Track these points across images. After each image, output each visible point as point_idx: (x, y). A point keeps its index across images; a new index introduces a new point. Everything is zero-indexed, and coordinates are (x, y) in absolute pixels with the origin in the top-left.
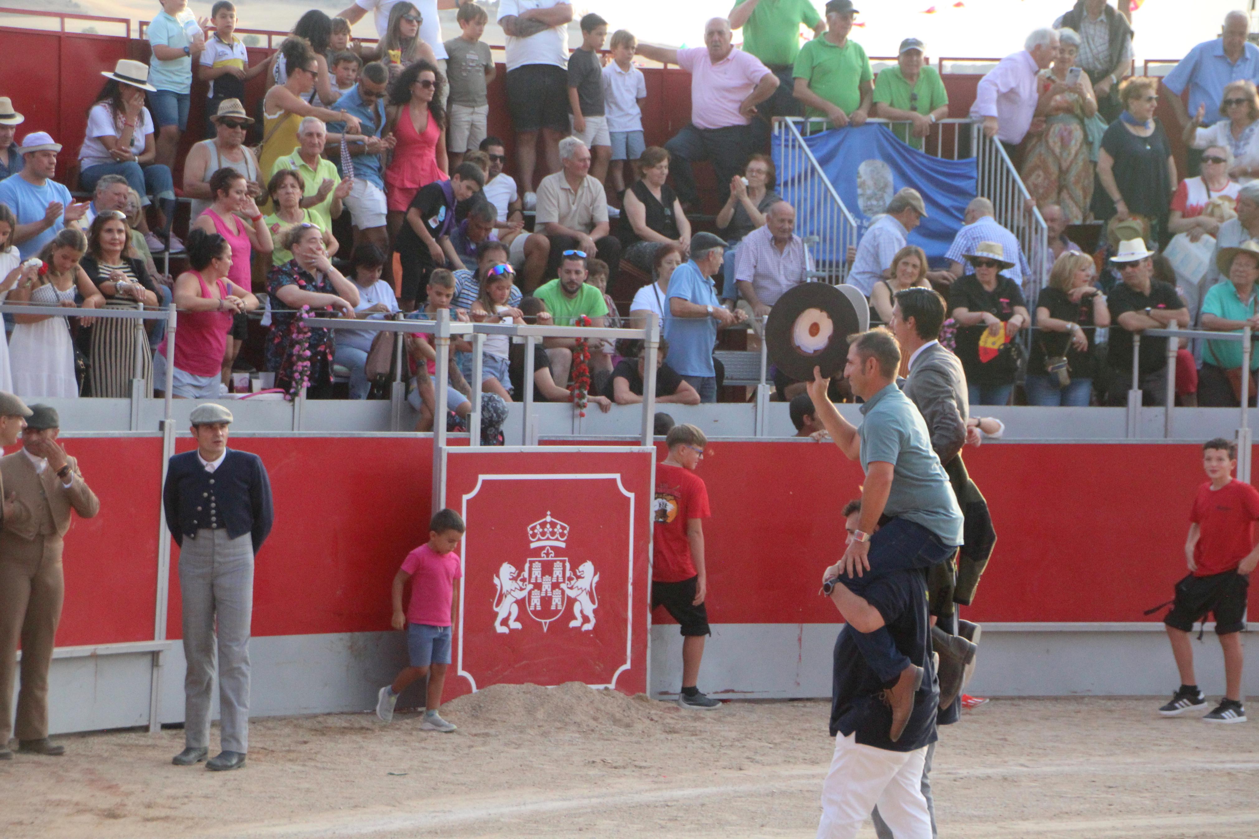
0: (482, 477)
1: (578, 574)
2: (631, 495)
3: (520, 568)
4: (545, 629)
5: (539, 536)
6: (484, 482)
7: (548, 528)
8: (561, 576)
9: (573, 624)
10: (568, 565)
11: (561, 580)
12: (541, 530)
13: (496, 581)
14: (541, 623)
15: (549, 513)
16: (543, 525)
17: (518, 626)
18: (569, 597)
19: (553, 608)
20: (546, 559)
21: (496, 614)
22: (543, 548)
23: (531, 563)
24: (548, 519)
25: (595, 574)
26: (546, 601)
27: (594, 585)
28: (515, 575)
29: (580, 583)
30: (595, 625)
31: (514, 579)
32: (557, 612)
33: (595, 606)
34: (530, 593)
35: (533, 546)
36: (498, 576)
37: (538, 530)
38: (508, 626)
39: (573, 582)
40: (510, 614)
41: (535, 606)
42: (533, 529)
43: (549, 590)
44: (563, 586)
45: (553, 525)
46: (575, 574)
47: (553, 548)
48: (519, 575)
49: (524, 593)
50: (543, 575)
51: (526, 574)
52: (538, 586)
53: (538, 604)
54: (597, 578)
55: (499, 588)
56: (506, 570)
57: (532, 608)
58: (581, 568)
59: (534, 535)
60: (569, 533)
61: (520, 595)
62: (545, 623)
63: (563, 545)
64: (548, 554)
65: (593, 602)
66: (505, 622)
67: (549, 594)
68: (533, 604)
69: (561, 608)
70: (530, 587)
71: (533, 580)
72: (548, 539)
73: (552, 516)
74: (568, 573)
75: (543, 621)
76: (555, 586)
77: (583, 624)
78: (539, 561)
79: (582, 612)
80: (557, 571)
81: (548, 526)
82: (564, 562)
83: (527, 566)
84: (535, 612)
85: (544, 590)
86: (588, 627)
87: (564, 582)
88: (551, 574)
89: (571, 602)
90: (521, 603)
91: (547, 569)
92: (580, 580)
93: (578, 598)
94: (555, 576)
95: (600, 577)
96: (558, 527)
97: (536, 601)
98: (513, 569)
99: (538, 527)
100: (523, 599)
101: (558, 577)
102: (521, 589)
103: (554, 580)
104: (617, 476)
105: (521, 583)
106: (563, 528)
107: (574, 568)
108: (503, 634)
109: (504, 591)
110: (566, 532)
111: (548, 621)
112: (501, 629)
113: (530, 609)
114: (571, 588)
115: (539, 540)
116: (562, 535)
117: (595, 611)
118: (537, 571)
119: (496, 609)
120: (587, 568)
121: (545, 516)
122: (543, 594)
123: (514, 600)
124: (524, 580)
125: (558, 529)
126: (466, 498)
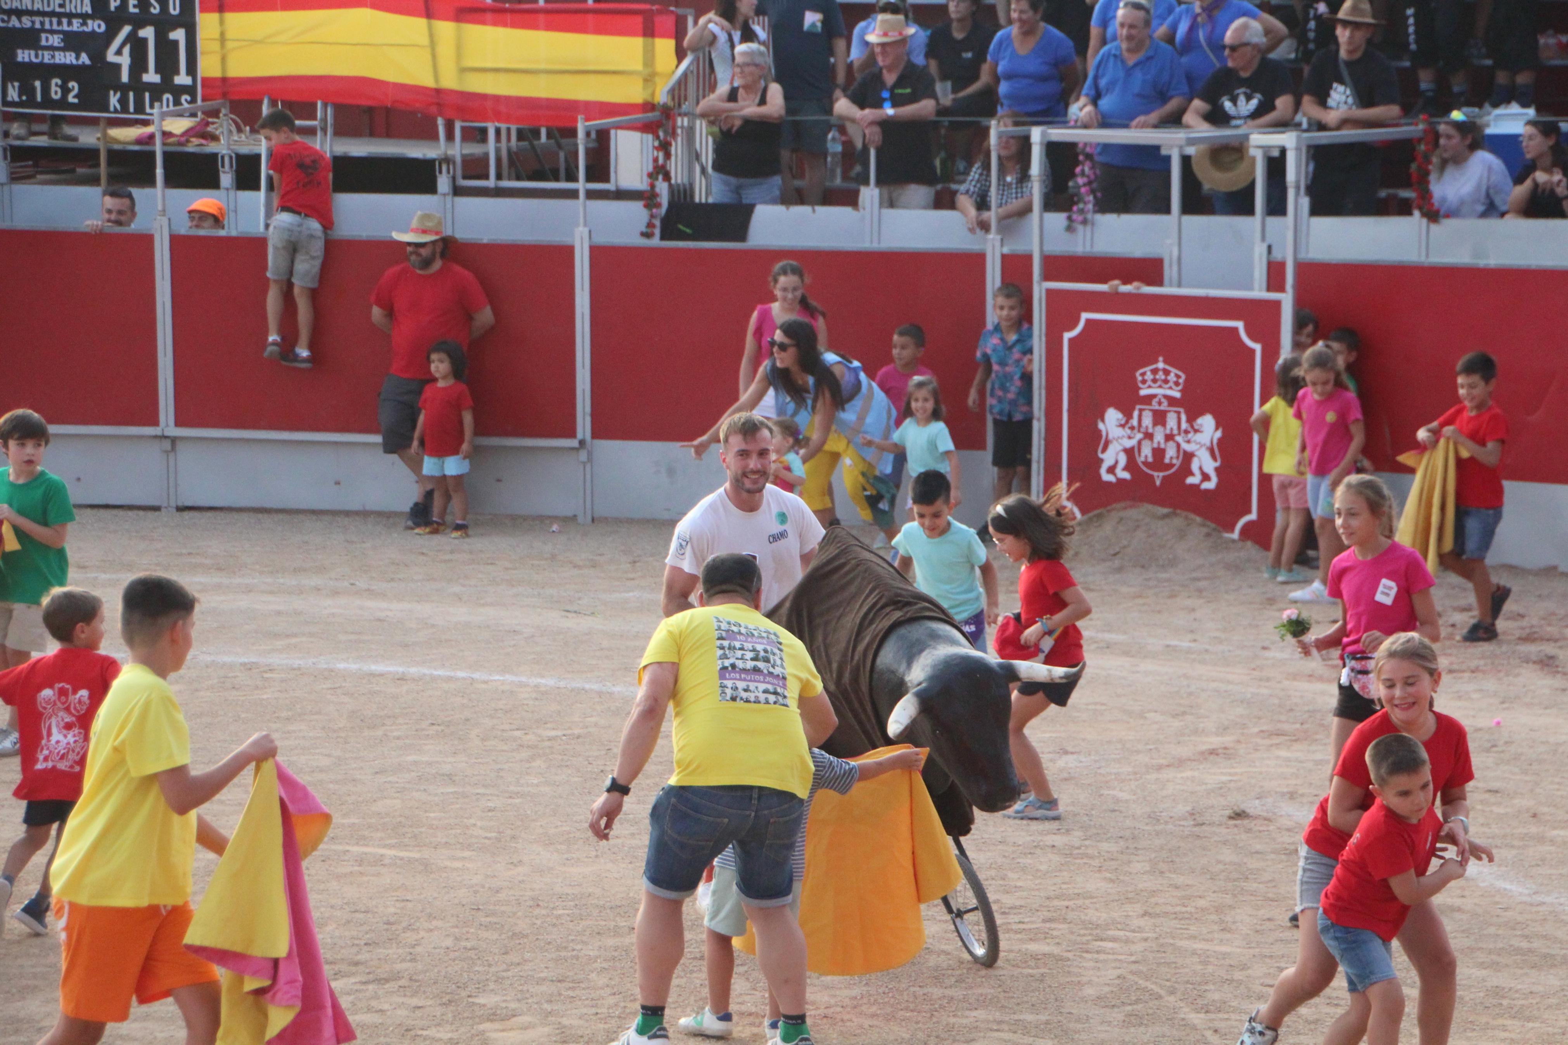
0: (1085, 316)
1: (1196, 427)
2: (1257, 347)
3: (1128, 416)
4: (1158, 483)
5: (1149, 383)
6: (1088, 321)
7: (1161, 376)
8: (1175, 427)
9: (1190, 480)
10: (1184, 417)
11: (1175, 432)
12: (1152, 377)
13: (1101, 426)
14: (1152, 476)
15: (1161, 359)
16: (1155, 372)
17: (1126, 475)
18: (1185, 452)
19: (1167, 461)
20: (1157, 407)
21: (1102, 460)
22: (1154, 396)
23: (1141, 410)
24: (1161, 365)
25: (1217, 429)
26: (1159, 453)
27: (1215, 442)
28: (1123, 422)
29: (1198, 437)
30: (1219, 485)
31: (1123, 426)
32: (1171, 466)
33: (1218, 464)
34: (1139, 442)
35: (1143, 392)
36: (1103, 421)
37: (1149, 376)
38: (1115, 475)
39: (1190, 436)
40: (1117, 462)
41: (1146, 457)
42: (1143, 374)
43: (1162, 441)
44: (1179, 439)
45: (1167, 372)
46: (1192, 427)
47: (1166, 397)
48: (1127, 422)
49: (1133, 443)
50: (1155, 424)
51: (1135, 422)
52: (1149, 436)
53: (1150, 455)
54: (1219, 434)
55: (1104, 434)
56: (1113, 416)
57: (1143, 459)
58: (1200, 421)
59: (1144, 382)
60: (1186, 381)
61: (1129, 444)
62: (1158, 477)
63: (1178, 395)
64: (1160, 403)
65: (1214, 458)
66: (1111, 470)
67: (1162, 446)
68: (1143, 454)
69: (1177, 462)
70: (1140, 436)
71: (1142, 430)
72: (1160, 387)
73: (1165, 362)
74: (1184, 425)
75: (1155, 474)
76: (1169, 437)
77: (1202, 481)
78: (1151, 410)
79: (1201, 468)
80: (1171, 422)
81: (1161, 373)
82: (1179, 413)
83: (1136, 414)
84: (1145, 463)
85: (1156, 441)
86: (1211, 485)
87: (1179, 434)
88: (1164, 424)
89: (1188, 457)
90: (1130, 453)
91: (1160, 418)
92: (1198, 434)
93: (1197, 453)
94: (1168, 427)
95: (1223, 432)
96: (1172, 375)
97: (1147, 452)
98: (1120, 415)
99: (1149, 373)
100: (1132, 448)
101: (1172, 429)
102: (1130, 438)
103: (1168, 432)
104: (1240, 325)
105: (1129, 431)
106: (1178, 377)
107: (1191, 420)
108: (1109, 483)
109: (1110, 437)
110: (1181, 381)
111: (1161, 474)
112: (1107, 477)
113: (1140, 460)
114: (1189, 442)
115: (1150, 387)
116: (1177, 384)
117: (1217, 470)
118: (1147, 420)
119: (1101, 456)
120: (1207, 422)
121: (1156, 361)
122: (1155, 445)
123: (1121, 448)
124: (1132, 428)
125: (1172, 377)
126: (1067, 336)
